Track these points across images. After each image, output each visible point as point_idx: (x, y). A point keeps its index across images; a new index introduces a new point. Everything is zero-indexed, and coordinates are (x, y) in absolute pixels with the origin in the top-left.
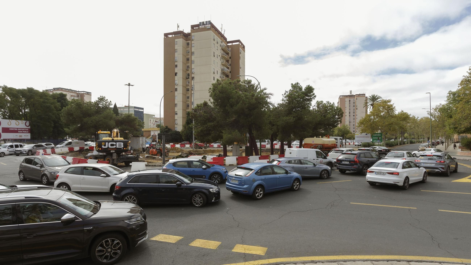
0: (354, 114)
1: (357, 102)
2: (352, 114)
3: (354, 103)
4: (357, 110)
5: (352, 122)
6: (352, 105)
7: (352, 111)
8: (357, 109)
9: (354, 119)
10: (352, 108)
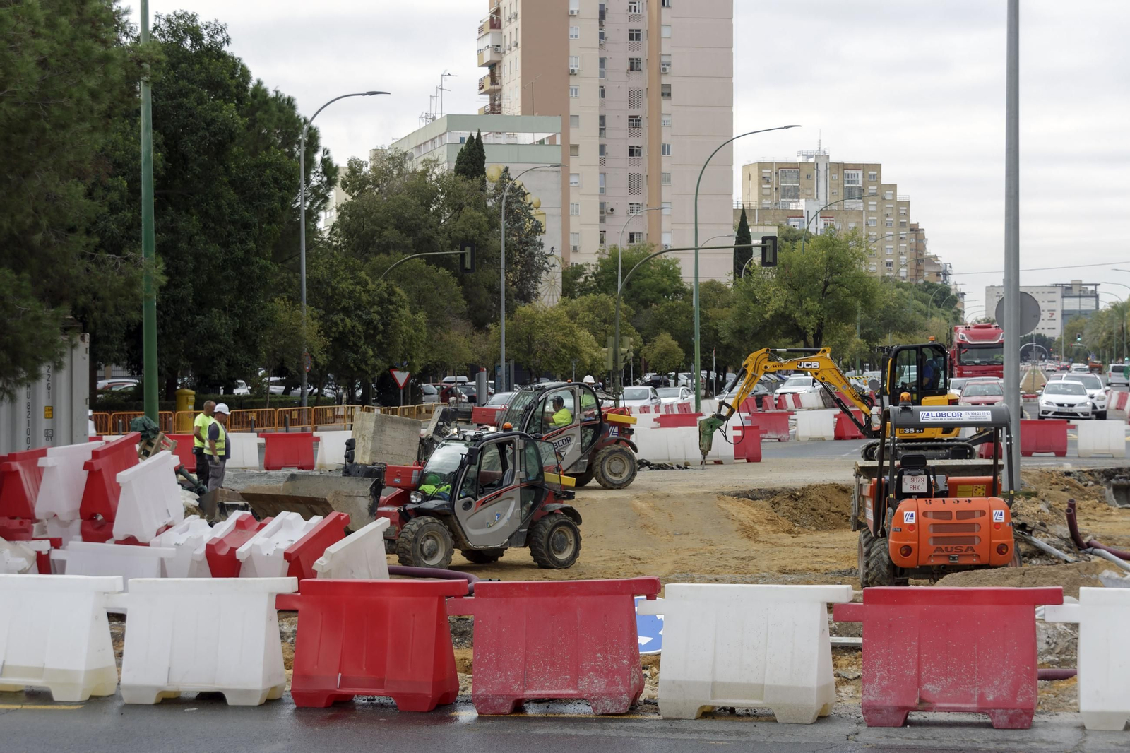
0: (635, 142)
1: (665, 32)
2: (620, 138)
3: (634, 36)
4: (666, 105)
5: (622, 209)
6: (621, 52)
7: (619, 111)
8: (666, 93)
9: (635, 183)
10: (621, 83)
